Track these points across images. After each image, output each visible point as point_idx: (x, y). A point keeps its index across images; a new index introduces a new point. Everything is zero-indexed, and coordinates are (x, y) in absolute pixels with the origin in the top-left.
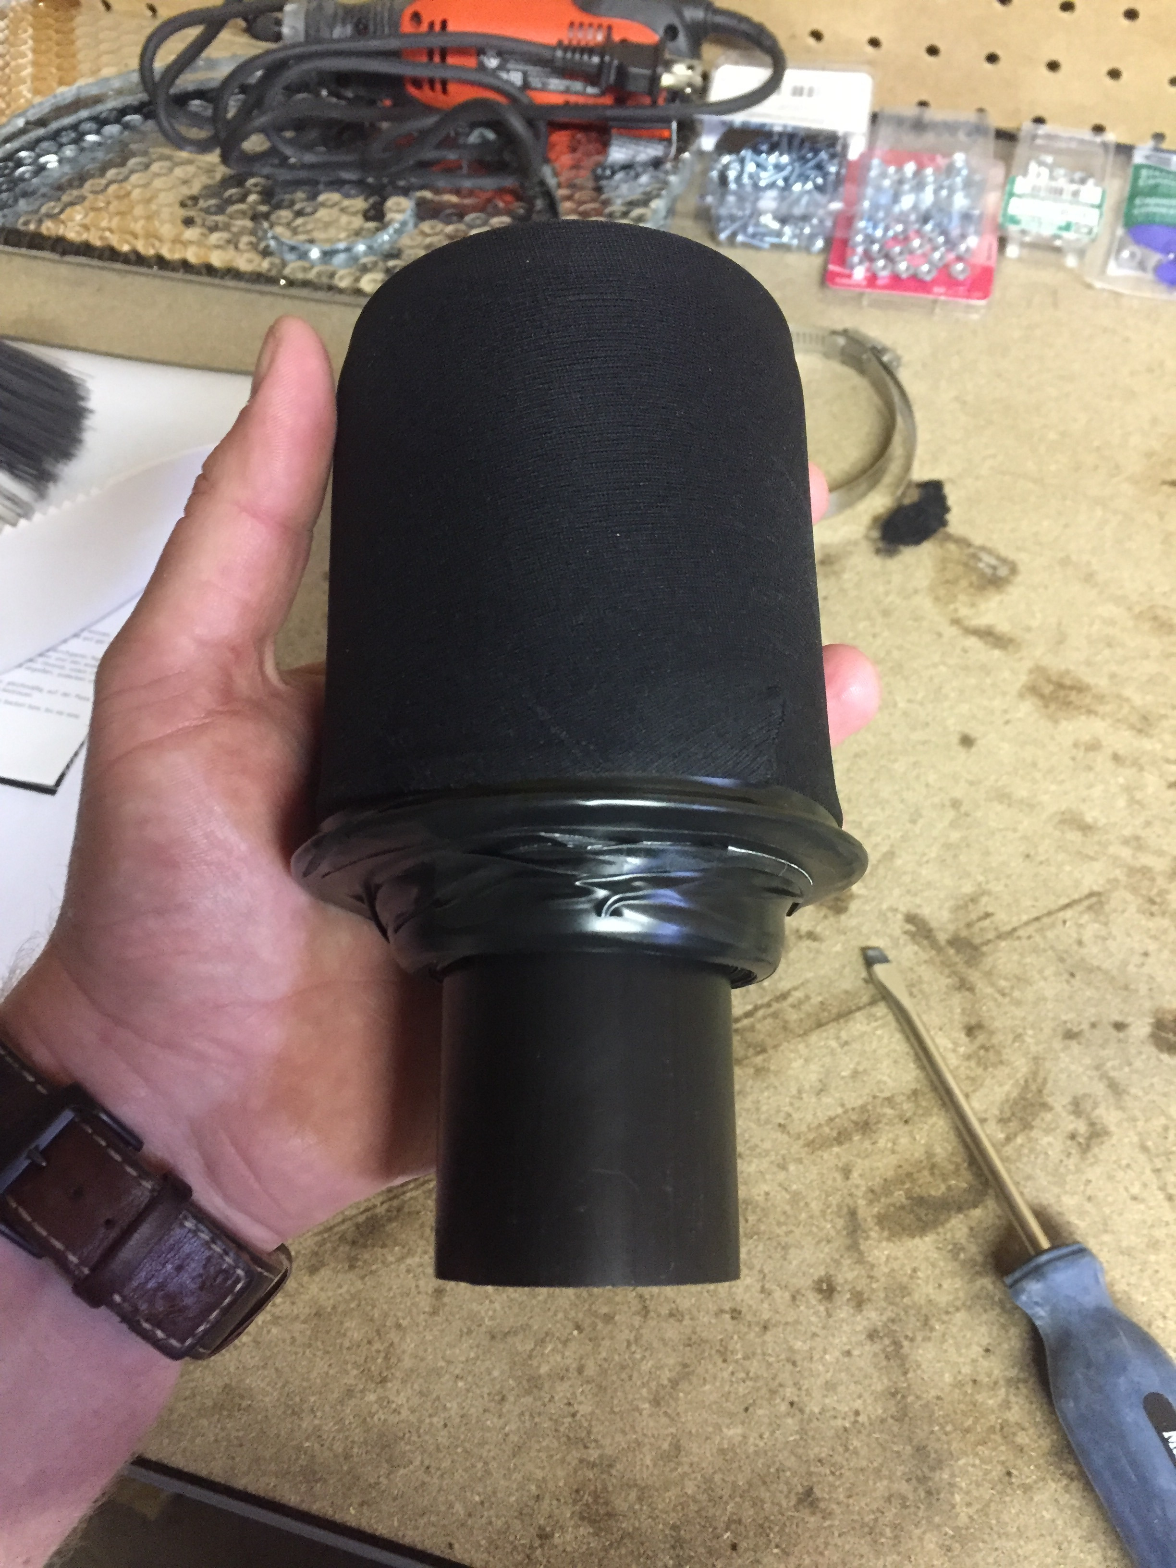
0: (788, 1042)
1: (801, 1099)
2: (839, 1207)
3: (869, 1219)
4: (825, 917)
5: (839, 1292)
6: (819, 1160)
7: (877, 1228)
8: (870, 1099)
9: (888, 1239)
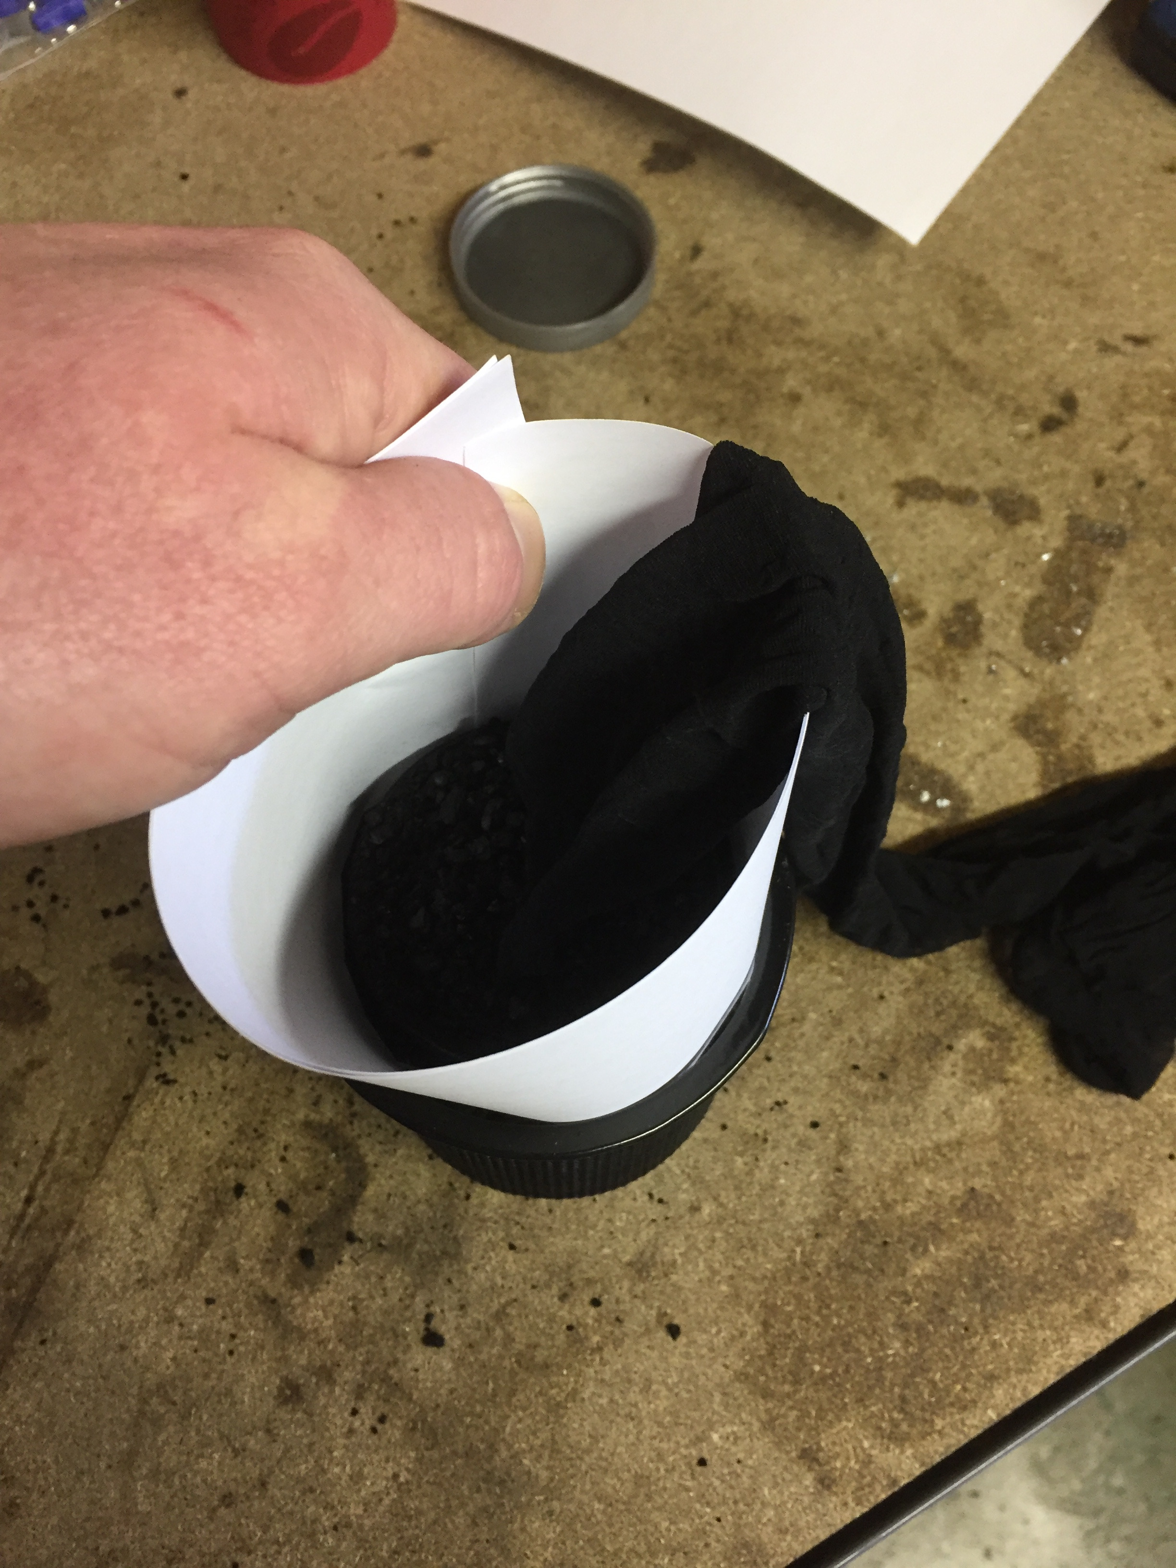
0: (89, 1192)
1: (141, 1236)
2: (249, 1305)
3: (283, 1290)
4: (34, 1033)
5: (304, 1385)
6: (199, 1279)
7: (296, 1292)
8: (205, 1176)
9: (312, 1292)
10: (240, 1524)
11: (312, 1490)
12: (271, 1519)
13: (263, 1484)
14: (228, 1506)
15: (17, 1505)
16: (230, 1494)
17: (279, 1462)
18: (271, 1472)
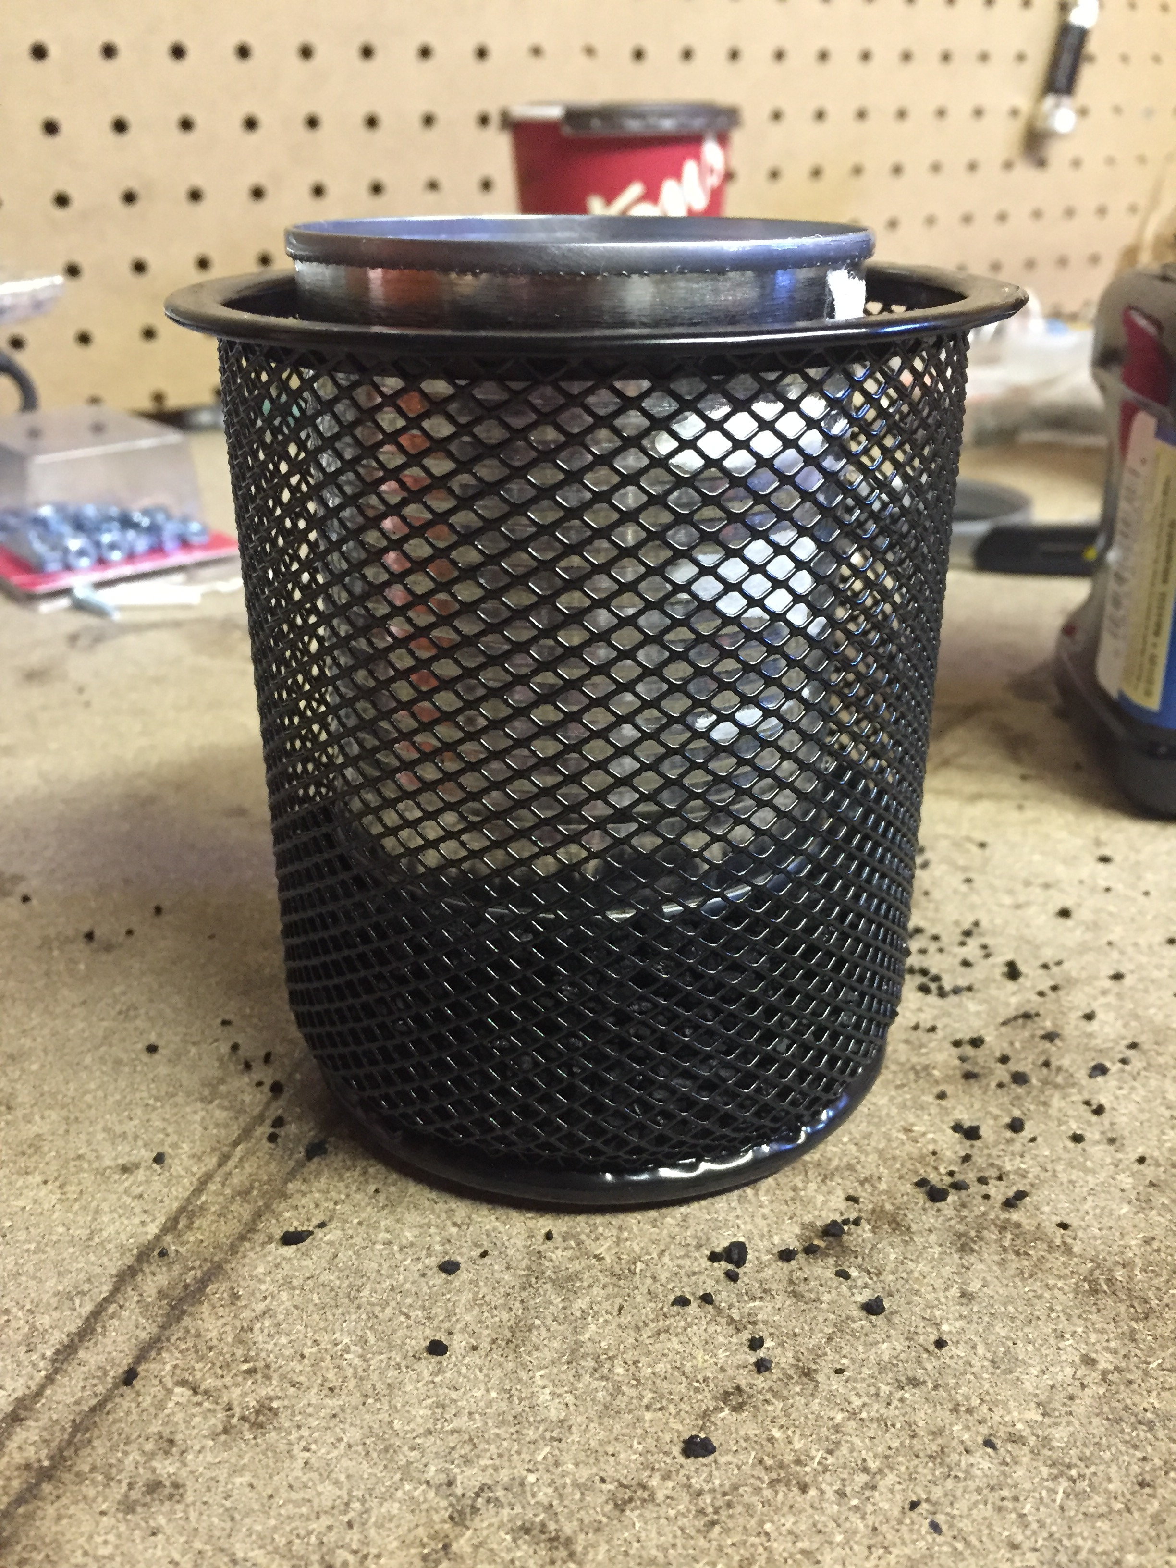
10: (771, 1439)
11: (914, 1382)
12: (837, 1429)
13: (807, 1374)
14: (738, 1408)
15: (275, 1412)
16: (738, 1388)
17: (830, 1339)
18: (817, 1354)
